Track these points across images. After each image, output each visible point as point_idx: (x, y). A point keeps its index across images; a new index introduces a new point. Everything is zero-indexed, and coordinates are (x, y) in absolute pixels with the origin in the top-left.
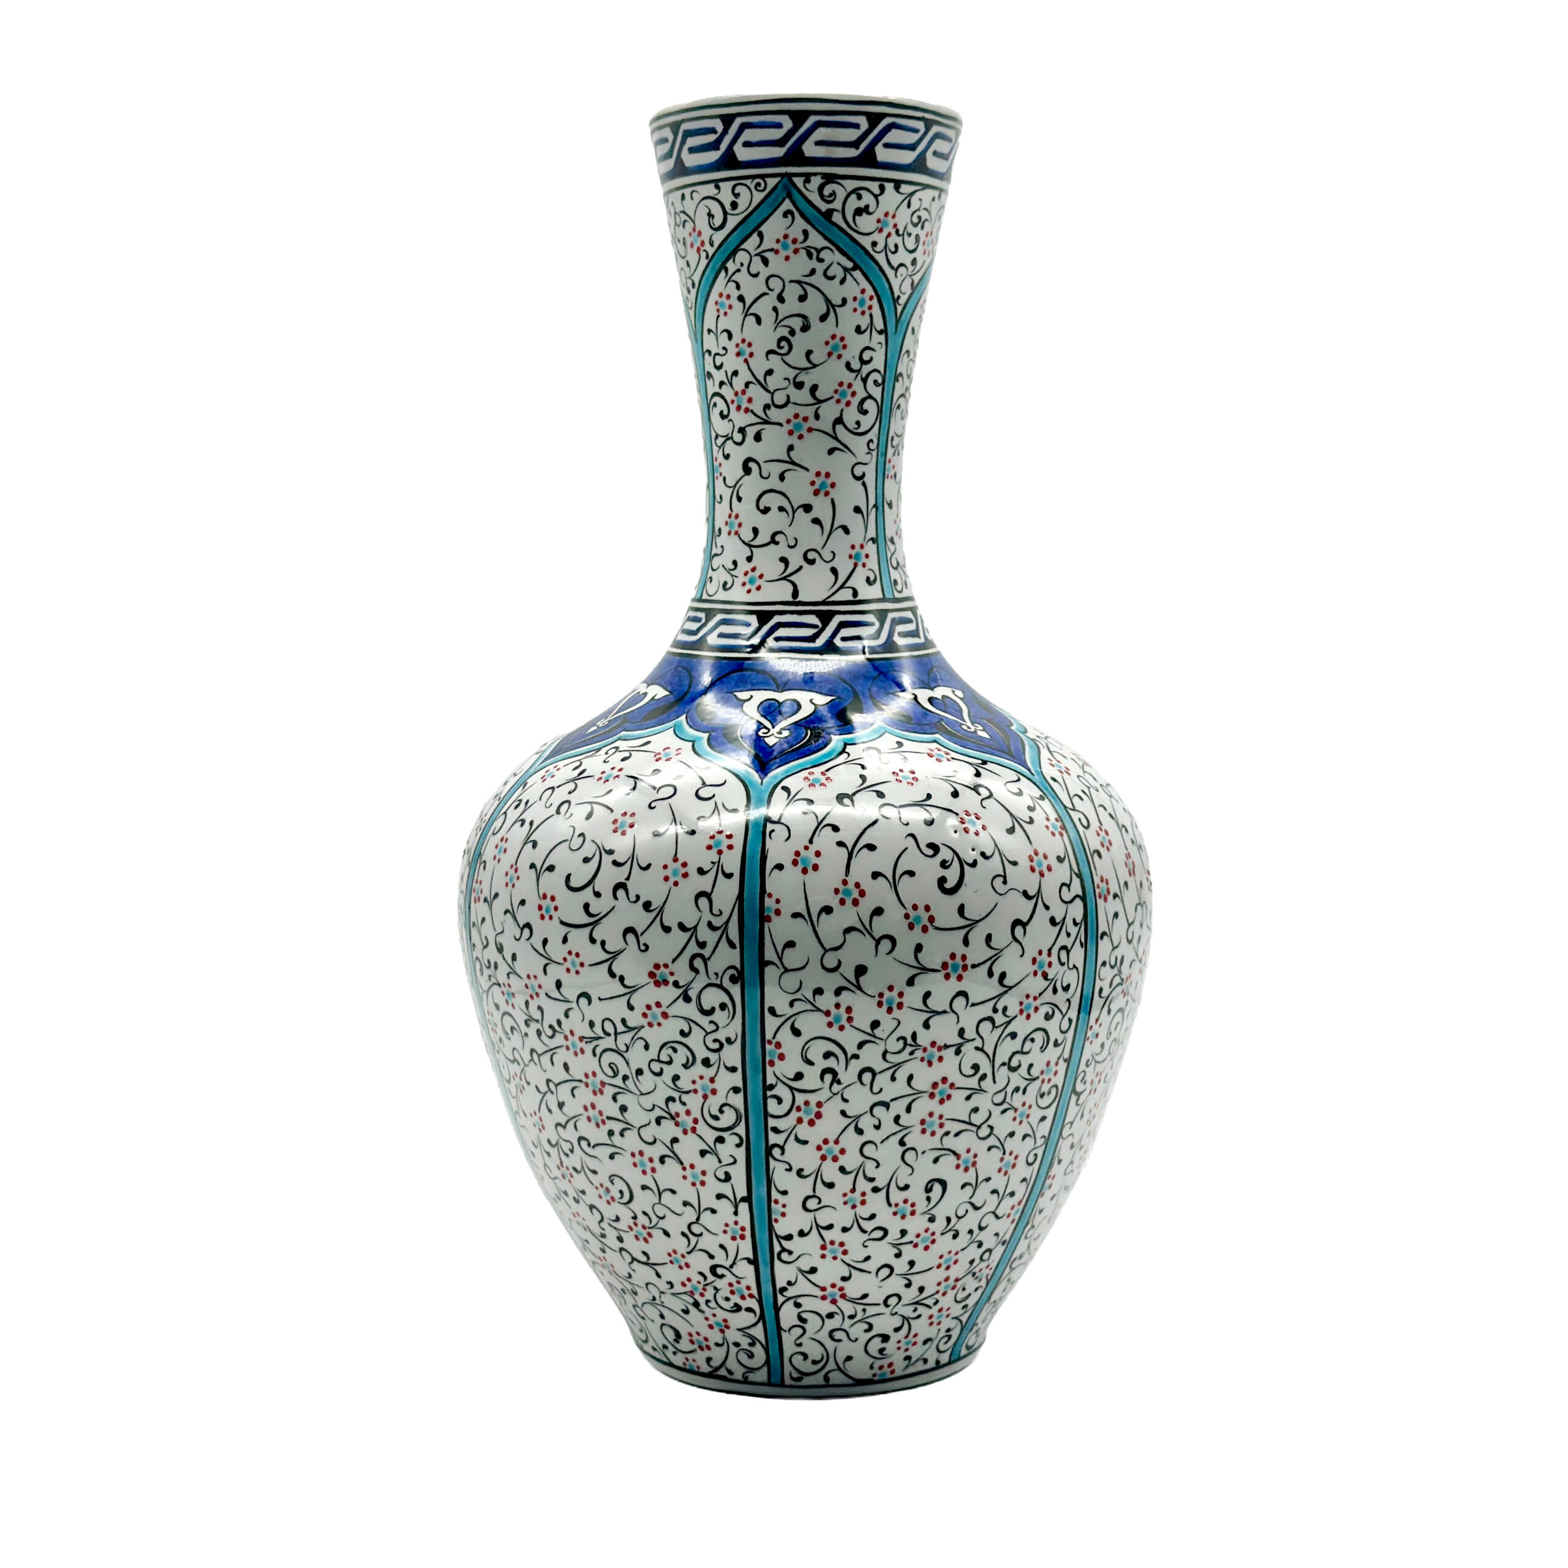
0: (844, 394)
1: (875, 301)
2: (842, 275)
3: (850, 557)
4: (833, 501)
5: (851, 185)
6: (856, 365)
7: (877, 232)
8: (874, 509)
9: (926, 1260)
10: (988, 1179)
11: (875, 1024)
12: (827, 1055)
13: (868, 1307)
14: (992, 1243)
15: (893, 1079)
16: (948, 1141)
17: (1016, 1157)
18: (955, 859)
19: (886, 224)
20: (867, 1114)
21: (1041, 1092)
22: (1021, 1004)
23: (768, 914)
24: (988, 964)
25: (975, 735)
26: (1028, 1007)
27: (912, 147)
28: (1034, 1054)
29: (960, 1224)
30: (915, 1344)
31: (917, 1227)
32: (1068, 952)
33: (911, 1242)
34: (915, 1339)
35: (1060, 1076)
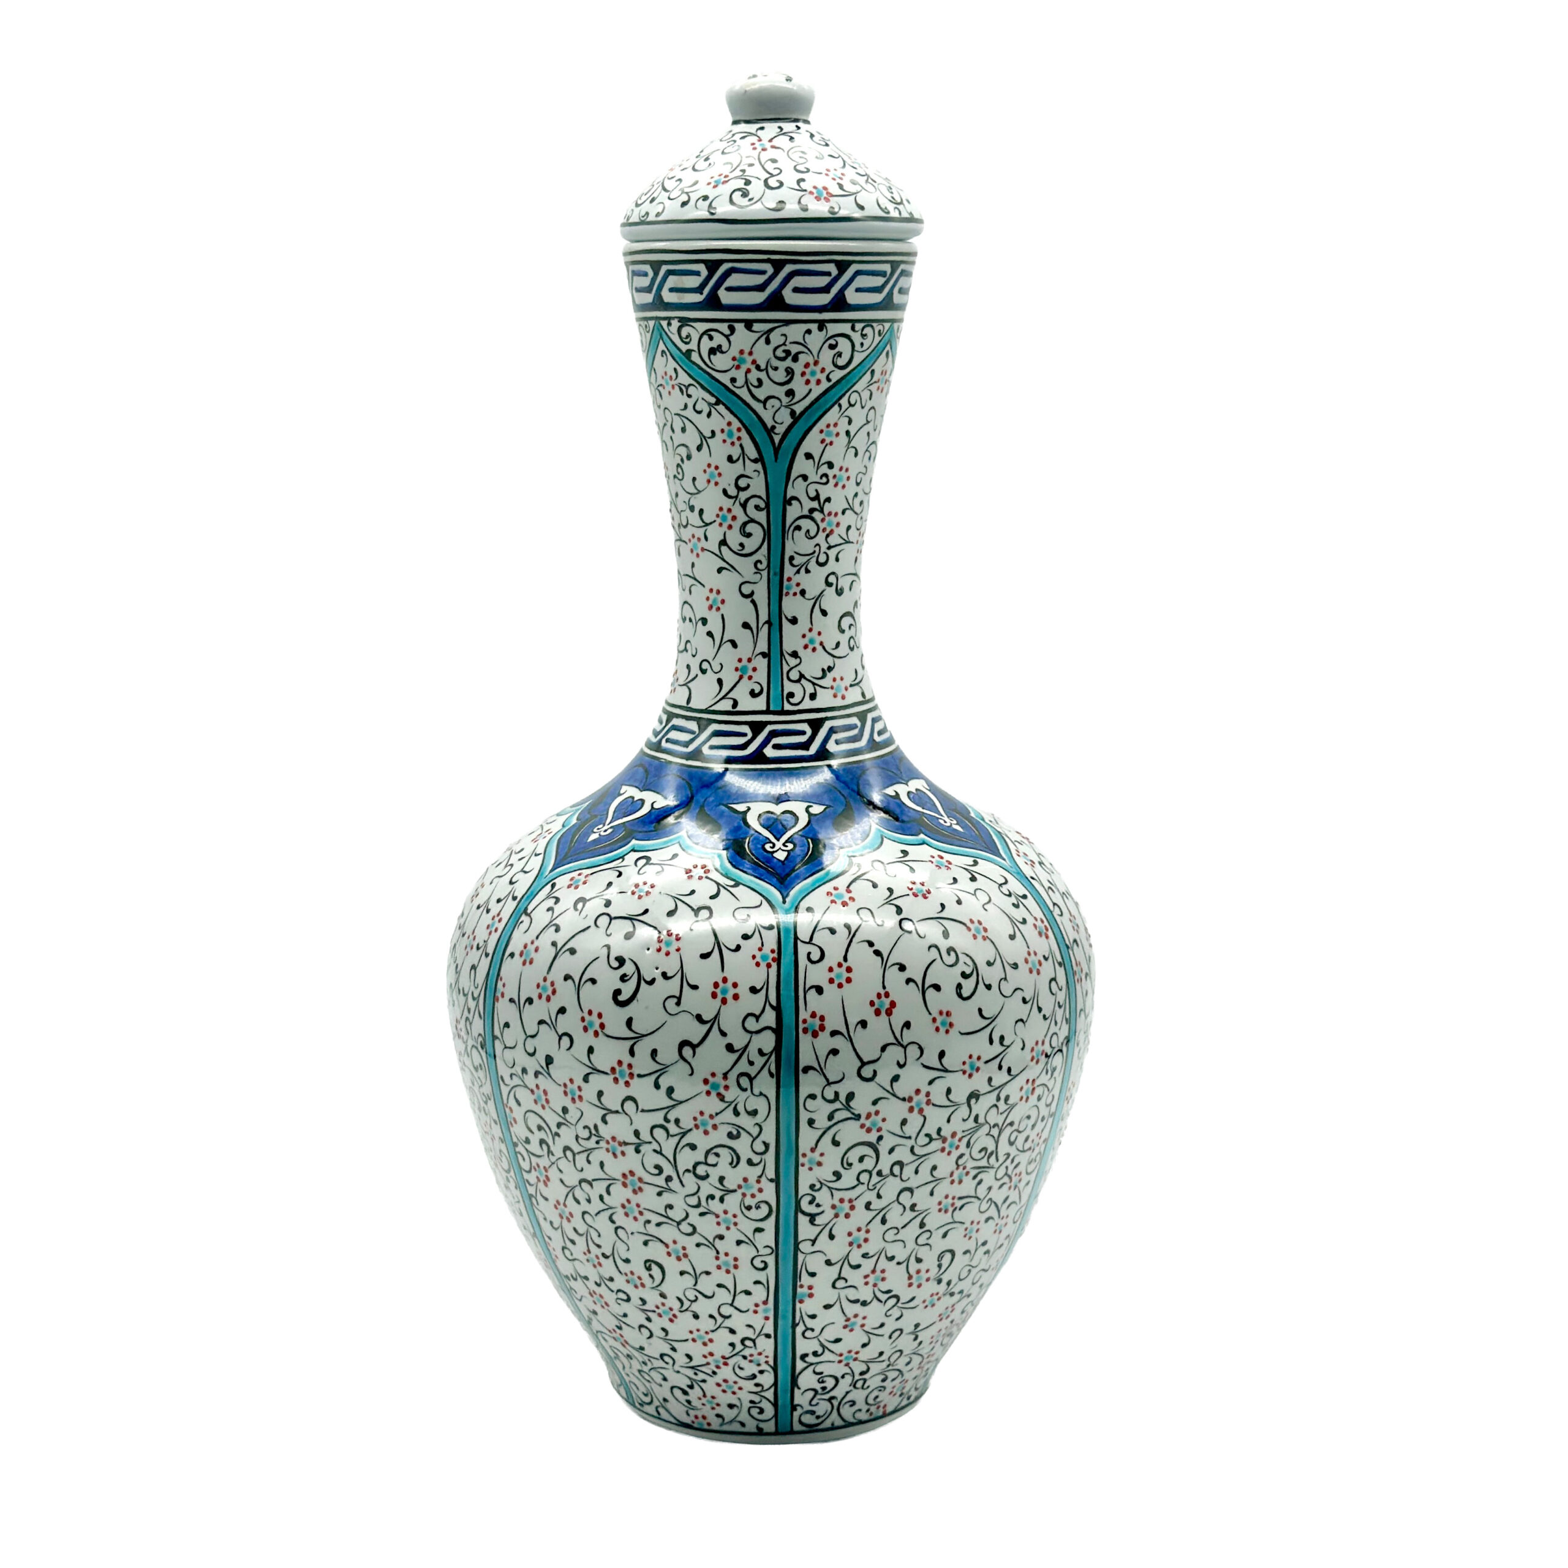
0: (724, 518)
1: (744, 434)
2: (708, 410)
3: (737, 669)
4: (722, 615)
5: (702, 327)
6: (732, 491)
7: (733, 369)
8: (766, 626)
9: (678, 1330)
10: (708, 1273)
11: (565, 1110)
12: (540, 1128)
13: (651, 1359)
14: (750, 1333)
15: (589, 1162)
16: (652, 1229)
17: (736, 1259)
18: (636, 975)
19: (744, 361)
20: (579, 1187)
21: (746, 1205)
22: (695, 1119)
23: (499, 994)
24: (654, 1077)
25: (770, 855)
26: (704, 1124)
27: (761, 288)
28: (723, 1166)
29: (695, 1307)
30: (718, 1405)
31: (653, 1299)
32: (751, 1079)
33: (654, 1311)
34: (716, 1401)
35: (769, 1194)
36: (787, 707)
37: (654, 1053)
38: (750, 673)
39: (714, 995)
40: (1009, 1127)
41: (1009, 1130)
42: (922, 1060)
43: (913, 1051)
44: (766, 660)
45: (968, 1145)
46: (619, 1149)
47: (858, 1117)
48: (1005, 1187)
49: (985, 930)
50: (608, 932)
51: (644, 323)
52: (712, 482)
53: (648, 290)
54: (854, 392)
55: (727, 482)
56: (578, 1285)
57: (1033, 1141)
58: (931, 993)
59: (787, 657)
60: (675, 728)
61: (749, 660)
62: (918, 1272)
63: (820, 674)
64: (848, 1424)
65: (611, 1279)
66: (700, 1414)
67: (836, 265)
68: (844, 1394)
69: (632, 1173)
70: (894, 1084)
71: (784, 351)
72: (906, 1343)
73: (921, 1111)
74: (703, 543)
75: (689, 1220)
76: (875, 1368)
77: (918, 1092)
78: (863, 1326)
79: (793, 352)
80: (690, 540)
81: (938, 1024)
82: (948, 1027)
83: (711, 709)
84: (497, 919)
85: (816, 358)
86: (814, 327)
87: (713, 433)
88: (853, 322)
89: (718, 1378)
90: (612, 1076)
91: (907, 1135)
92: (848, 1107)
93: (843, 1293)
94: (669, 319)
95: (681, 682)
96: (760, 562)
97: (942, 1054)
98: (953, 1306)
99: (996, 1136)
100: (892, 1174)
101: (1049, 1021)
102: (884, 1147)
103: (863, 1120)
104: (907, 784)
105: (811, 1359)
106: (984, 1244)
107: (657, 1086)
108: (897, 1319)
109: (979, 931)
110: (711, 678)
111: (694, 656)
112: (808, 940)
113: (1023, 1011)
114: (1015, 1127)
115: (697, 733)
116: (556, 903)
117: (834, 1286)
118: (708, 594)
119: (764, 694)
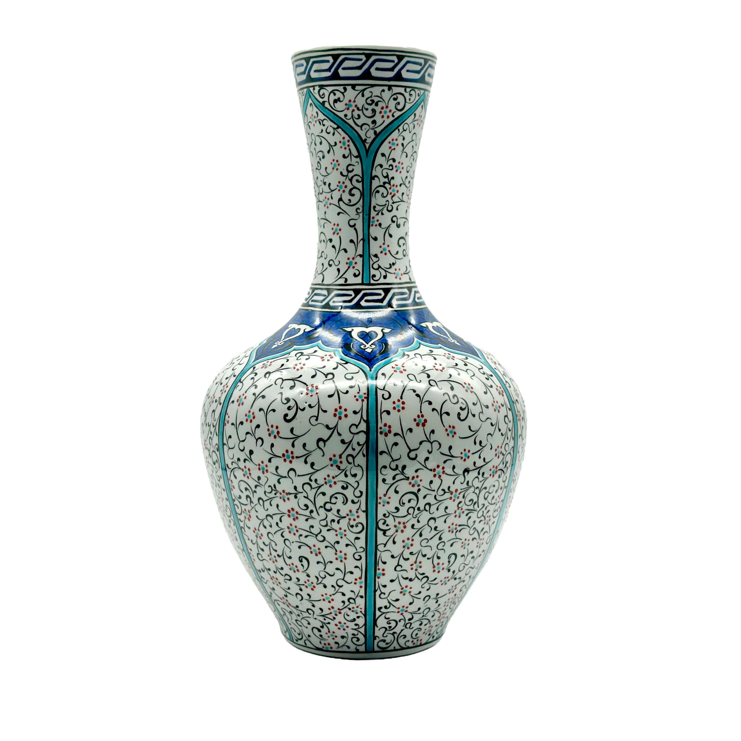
0: (341, 187)
1: (351, 143)
2: (333, 132)
3: (347, 263)
4: (340, 237)
5: (330, 89)
6: (345, 173)
7: (346, 110)
8: (362, 241)
9: (316, 595)
10: (331, 562)
11: (259, 478)
12: (246, 489)
13: (302, 612)
14: (352, 595)
15: (271, 505)
16: (303, 539)
17: (345, 554)
18: (295, 406)
19: (351, 106)
20: (266, 520)
21: (351, 525)
22: (325, 479)
23: (226, 422)
24: (304, 457)
25: (364, 350)
26: (330, 481)
27: (359, 68)
28: (339, 505)
29: (325, 581)
30: (336, 637)
31: (303, 578)
32: (354, 458)
33: (304, 585)
34: (335, 635)
35: (362, 519)
36: (372, 282)
37: (304, 445)
38: (354, 265)
39: (335, 415)
40: (484, 490)
41: (484, 491)
42: (440, 450)
43: (436, 445)
44: (362, 258)
45: (464, 497)
46: (287, 497)
47: (408, 478)
48: (482, 522)
49: (472, 388)
50: (282, 387)
51: (301, 92)
52: (335, 169)
53: (304, 73)
54: (406, 123)
55: (343, 168)
56: (265, 575)
57: (496, 500)
58: (445, 416)
59: (372, 257)
60: (316, 294)
61: (353, 259)
62: (438, 564)
63: (389, 266)
64: (403, 649)
65: (282, 569)
66: (327, 642)
67: (397, 57)
68: (400, 631)
69: (293, 509)
70: (426, 462)
71: (371, 100)
72: (432, 604)
73: (440, 476)
74: (331, 201)
75: (322, 534)
76: (417, 617)
77: (438, 466)
78: (410, 592)
79: (376, 101)
80: (324, 200)
81: (448, 432)
82: (453, 434)
83: (334, 284)
84: (226, 386)
85: (387, 104)
86: (386, 88)
87: (336, 144)
88: (406, 87)
89: (336, 622)
90: (283, 458)
91: (433, 489)
93: (400, 573)
94: (314, 87)
95: (319, 272)
96: (359, 208)
97: (450, 448)
98: (456, 585)
99: (478, 493)
100: (425, 510)
101: (504, 436)
102: (421, 495)
103: (410, 480)
104: (432, 323)
105: (383, 610)
106: (472, 552)
107: (306, 462)
108: (428, 590)
109: (470, 389)
110: (334, 268)
111: (325, 259)
112: (382, 389)
113: (491, 430)
114: (487, 490)
115: (327, 295)
116: (255, 375)
117: (395, 570)
118: (333, 226)
119: (361, 276)
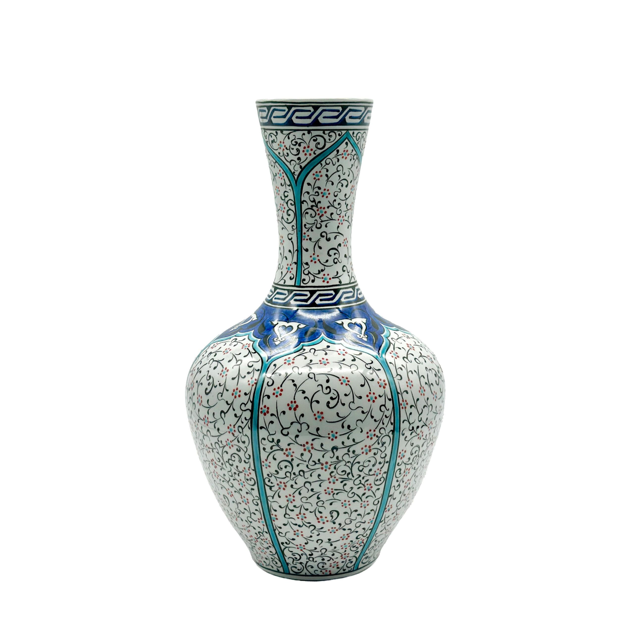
0: (282, 208)
1: (284, 174)
2: (274, 165)
3: (287, 268)
4: (284, 247)
5: (269, 132)
7: (279, 149)
8: (296, 252)
10: (240, 503)
11: (196, 432)
14: (260, 530)
16: (222, 483)
17: (248, 500)
19: (282, 146)
21: (247, 478)
22: (226, 442)
24: (214, 423)
25: (274, 342)
26: (229, 444)
27: (284, 117)
28: (236, 463)
29: (241, 516)
31: (229, 510)
32: (243, 429)
34: (261, 556)
35: (253, 475)
36: (302, 285)
37: (214, 414)
38: (291, 270)
39: (233, 395)
40: (357, 464)
42: (309, 430)
44: (296, 265)
45: (335, 468)
46: (209, 450)
47: (282, 450)
48: (362, 489)
49: (349, 381)
50: (211, 366)
52: (278, 194)
54: (328, 158)
55: (282, 194)
57: (376, 471)
58: (314, 404)
59: (304, 265)
62: (321, 517)
63: (317, 272)
64: (314, 575)
67: (313, 108)
68: (306, 562)
69: (213, 460)
70: (297, 438)
71: (295, 142)
72: (327, 546)
73: (309, 451)
75: (231, 481)
76: (316, 554)
77: (307, 443)
78: (302, 535)
79: (299, 142)
81: (316, 416)
82: (321, 418)
83: (278, 283)
85: (308, 145)
86: (306, 132)
87: (276, 174)
88: (324, 131)
89: (258, 546)
90: (204, 421)
91: (304, 460)
92: (278, 445)
93: (290, 520)
96: (293, 226)
97: (318, 429)
98: (347, 534)
99: (350, 467)
100: (300, 475)
101: (379, 421)
102: (295, 463)
103: (284, 451)
104: (351, 320)
105: (286, 545)
106: (356, 511)
107: (215, 427)
108: (318, 535)
109: (345, 381)
110: (280, 271)
112: (269, 377)
113: (362, 416)
114: (361, 464)
115: (273, 292)
116: (205, 353)
117: (285, 517)
118: (280, 238)
119: (294, 280)
